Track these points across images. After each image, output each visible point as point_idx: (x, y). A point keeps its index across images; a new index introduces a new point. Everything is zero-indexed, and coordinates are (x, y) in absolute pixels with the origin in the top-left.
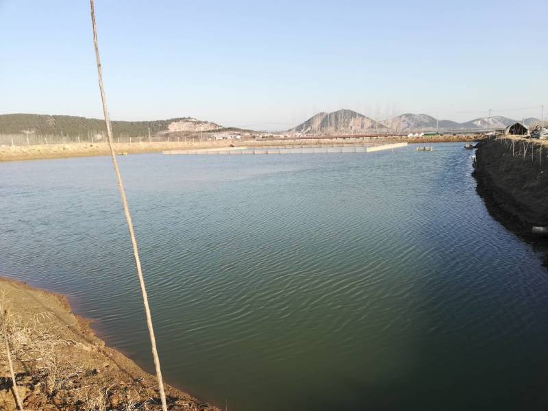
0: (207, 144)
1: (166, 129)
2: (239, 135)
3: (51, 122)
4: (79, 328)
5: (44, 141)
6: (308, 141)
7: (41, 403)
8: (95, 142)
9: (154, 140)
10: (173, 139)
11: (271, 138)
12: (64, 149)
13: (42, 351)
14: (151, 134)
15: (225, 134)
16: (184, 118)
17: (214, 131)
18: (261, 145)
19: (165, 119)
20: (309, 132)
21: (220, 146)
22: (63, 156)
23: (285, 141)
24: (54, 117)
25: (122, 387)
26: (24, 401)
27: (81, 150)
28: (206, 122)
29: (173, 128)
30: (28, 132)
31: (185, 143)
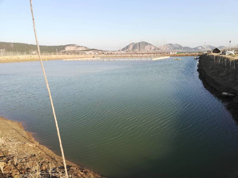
0: (82, 56)
1: (64, 49)
2: (97, 52)
3: (12, 46)
4: (27, 137)
5: (9, 54)
6: (127, 55)
7: (11, 169)
8: (32, 55)
9: (59, 54)
10: (68, 54)
11: (111, 54)
12: (18, 58)
13: (11, 147)
14: (58, 51)
15: (91, 52)
16: (72, 45)
17: (86, 50)
18: (106, 57)
19: (64, 45)
20: (127, 51)
21: (88, 57)
22: (18, 61)
23: (117, 55)
24: (14, 43)
25: (47, 162)
26: (4, 168)
27: (26, 58)
28: (82, 46)
29: (67, 49)
30: (2, 50)
31: (73, 56)
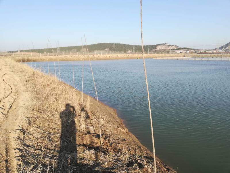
0: (173, 55)
1: (156, 48)
2: (188, 51)
8: (128, 54)
9: (150, 53)
10: (158, 53)
11: (205, 52)
12: (118, 56)
13: (108, 128)
14: (149, 50)
15: (181, 51)
16: (164, 44)
17: (176, 49)
18: (199, 56)
21: (179, 56)
22: (117, 59)
23: (213, 54)
24: (115, 44)
26: (103, 144)
28: (173, 45)
29: (158, 48)
30: (106, 50)
31: (163, 55)
